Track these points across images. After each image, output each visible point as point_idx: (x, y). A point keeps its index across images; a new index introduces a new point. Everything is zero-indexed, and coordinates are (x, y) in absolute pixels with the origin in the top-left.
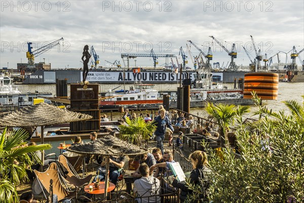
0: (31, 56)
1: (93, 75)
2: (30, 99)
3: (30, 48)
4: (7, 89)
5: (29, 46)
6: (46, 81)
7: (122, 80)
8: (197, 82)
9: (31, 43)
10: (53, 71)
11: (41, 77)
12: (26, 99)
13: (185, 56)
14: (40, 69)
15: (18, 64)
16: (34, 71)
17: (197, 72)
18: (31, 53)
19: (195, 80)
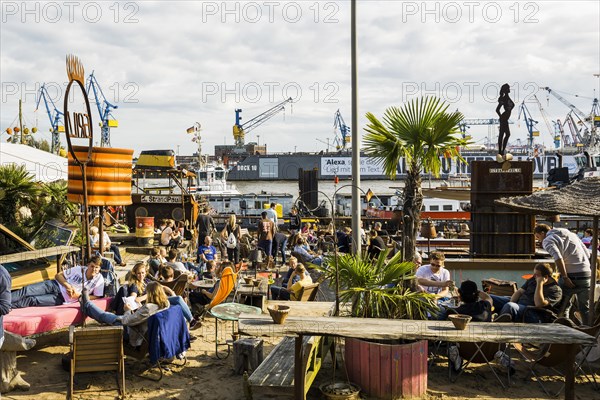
0: (241, 132)
1: (344, 163)
2: (258, 205)
3: (238, 119)
4: (220, 187)
5: (237, 115)
6: (263, 174)
7: (399, 172)
8: (586, 175)
9: (240, 111)
10: (273, 156)
11: (254, 168)
12: (251, 204)
13: (531, 120)
14: (252, 154)
15: (216, 147)
16: (243, 159)
17: (586, 154)
18: (240, 127)
19: (581, 171)
